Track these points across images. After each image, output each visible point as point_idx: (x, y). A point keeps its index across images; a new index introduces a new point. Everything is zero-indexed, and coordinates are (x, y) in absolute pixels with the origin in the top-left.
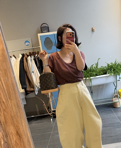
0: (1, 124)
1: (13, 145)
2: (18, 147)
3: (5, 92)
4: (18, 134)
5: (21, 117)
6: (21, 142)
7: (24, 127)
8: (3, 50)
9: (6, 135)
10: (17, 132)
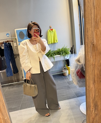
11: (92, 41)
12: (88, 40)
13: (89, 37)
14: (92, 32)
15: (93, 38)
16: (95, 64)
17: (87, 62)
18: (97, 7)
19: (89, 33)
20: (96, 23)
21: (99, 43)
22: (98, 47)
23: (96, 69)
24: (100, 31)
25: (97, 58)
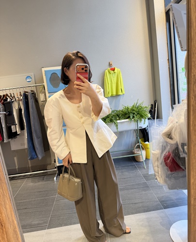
5: (4, 195)
6: (3, 233)
7: (9, 210)
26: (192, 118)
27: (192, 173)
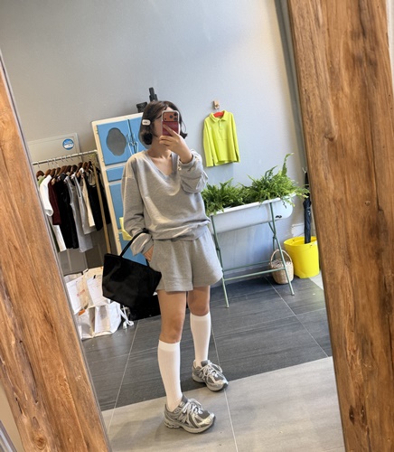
0: (10, 300)
1: (37, 347)
2: (47, 351)
3: (19, 225)
4: (47, 319)
5: (53, 279)
6: (53, 338)
7: (60, 302)
8: (15, 137)
9: (21, 325)
10: (45, 316)
11: (327, 129)
12: (313, 126)
13: (314, 116)
14: (322, 102)
15: (328, 118)
16: (344, 199)
17: (316, 193)
18: (331, 29)
19: (315, 105)
20: (333, 72)
21: (349, 131)
22: (349, 145)
23: (348, 216)
24: (346, 96)
25: (349, 179)
26: (309, 151)
27: (321, 234)
